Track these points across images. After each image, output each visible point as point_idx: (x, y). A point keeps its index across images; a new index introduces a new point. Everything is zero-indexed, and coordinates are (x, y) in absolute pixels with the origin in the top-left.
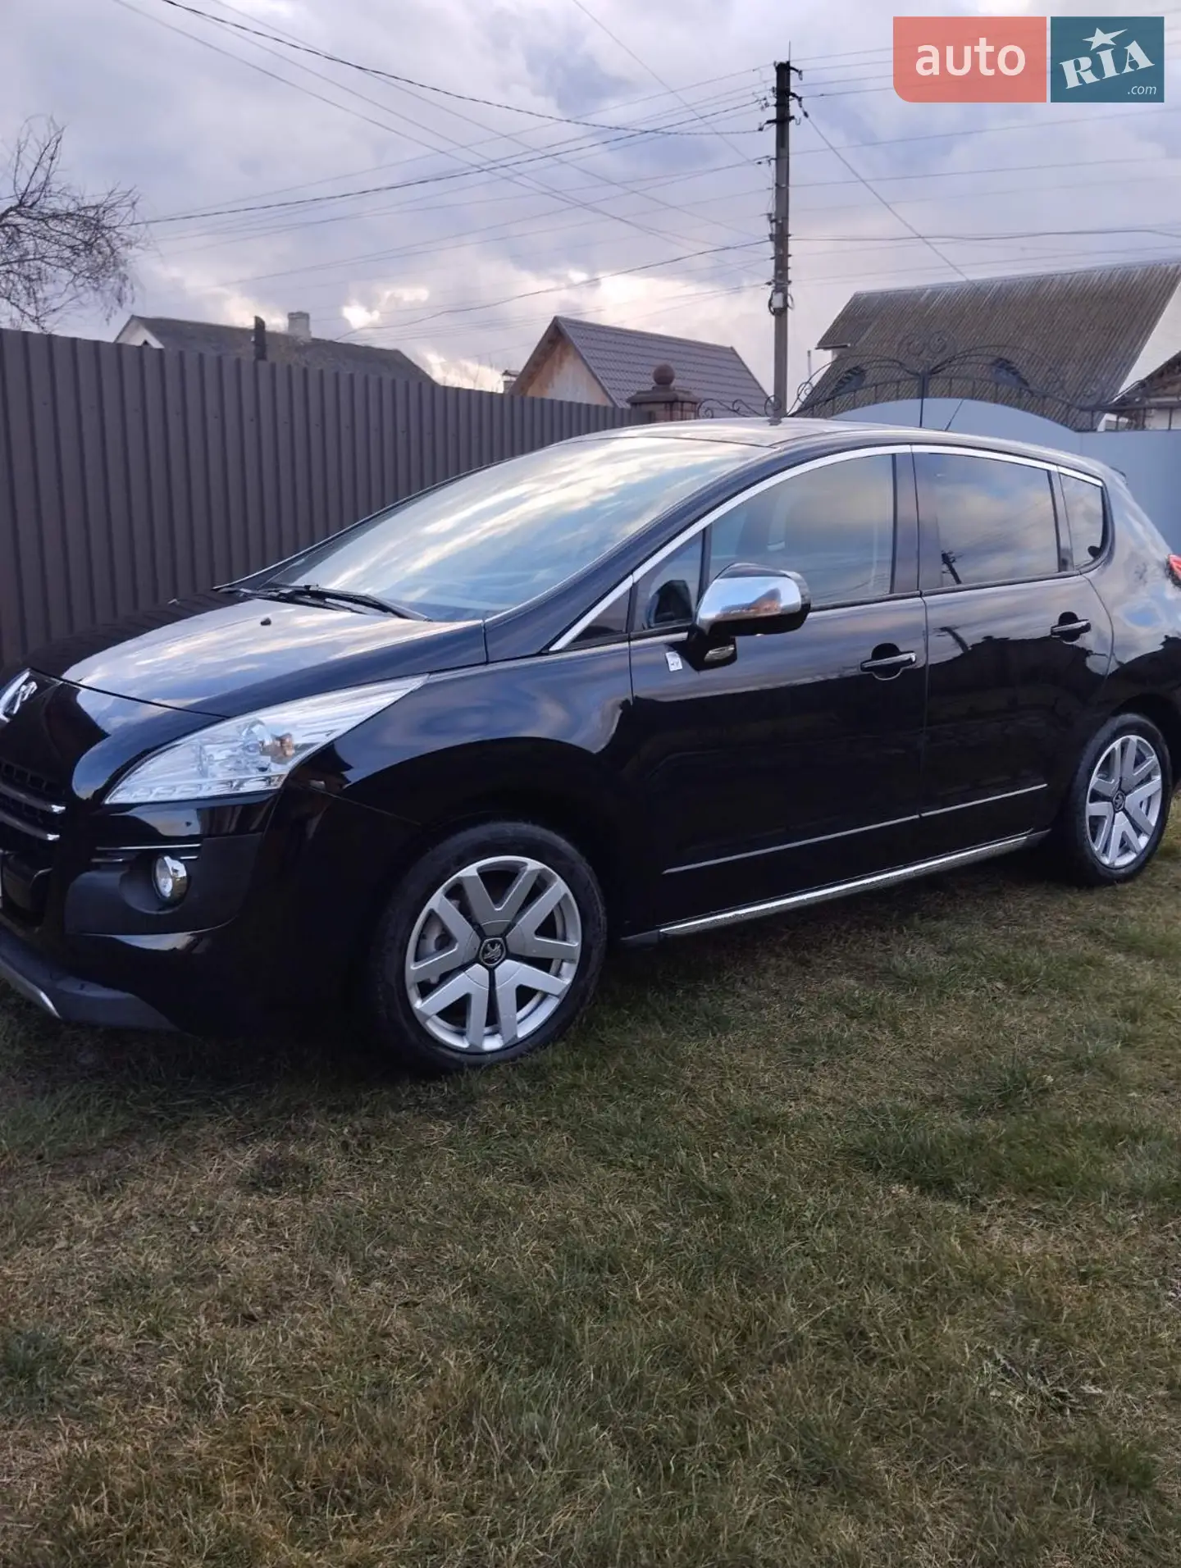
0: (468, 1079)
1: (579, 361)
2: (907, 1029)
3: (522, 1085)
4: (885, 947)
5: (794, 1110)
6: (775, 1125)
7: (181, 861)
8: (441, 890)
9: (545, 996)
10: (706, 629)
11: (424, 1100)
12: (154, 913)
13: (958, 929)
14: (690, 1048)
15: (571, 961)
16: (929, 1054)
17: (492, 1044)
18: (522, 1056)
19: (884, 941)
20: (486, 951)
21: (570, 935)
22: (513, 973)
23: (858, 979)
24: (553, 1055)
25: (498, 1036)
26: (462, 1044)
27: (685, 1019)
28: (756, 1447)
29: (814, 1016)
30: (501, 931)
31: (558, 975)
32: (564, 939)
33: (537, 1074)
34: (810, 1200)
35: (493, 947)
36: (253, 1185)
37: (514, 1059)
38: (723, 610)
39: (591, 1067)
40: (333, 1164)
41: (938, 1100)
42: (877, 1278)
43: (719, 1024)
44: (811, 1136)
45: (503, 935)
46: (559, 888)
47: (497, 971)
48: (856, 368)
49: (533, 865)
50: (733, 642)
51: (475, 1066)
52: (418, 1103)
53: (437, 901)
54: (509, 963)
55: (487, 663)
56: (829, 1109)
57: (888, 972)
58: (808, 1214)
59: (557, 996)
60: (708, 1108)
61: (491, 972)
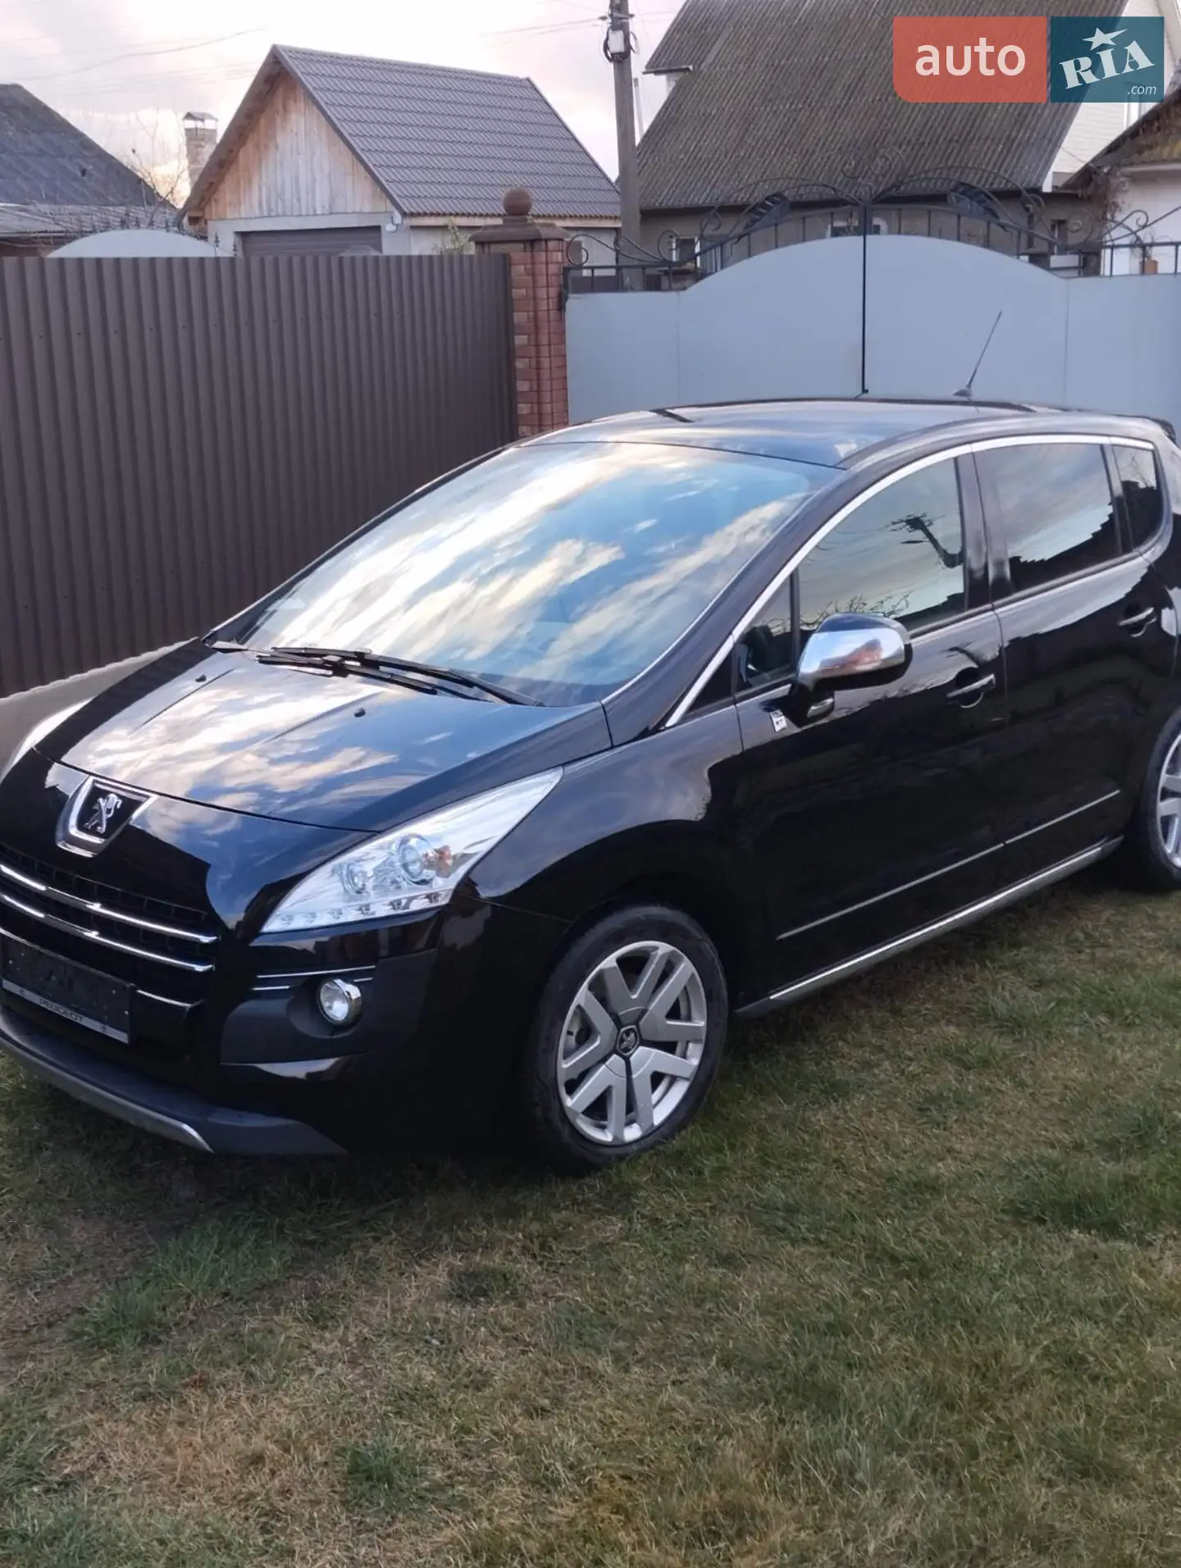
0: (619, 1172)
1: (315, 109)
2: (1024, 1075)
3: (672, 1174)
4: (972, 986)
5: (945, 1169)
6: (934, 1187)
7: (355, 984)
8: (586, 984)
9: (673, 1079)
10: (809, 684)
11: (580, 1198)
12: (328, 1037)
13: (1043, 957)
14: (821, 1118)
15: (697, 1041)
16: (1056, 1100)
17: (632, 1133)
18: (661, 1143)
19: (969, 978)
20: (622, 1041)
21: (694, 1014)
22: (646, 1059)
23: (958, 1025)
24: (692, 1137)
25: (635, 1126)
26: (607, 1137)
27: (800, 1088)
28: (1027, 1454)
29: (926, 1071)
30: (633, 1019)
31: (684, 1056)
32: (689, 1018)
33: (680, 1159)
34: (994, 1253)
35: (628, 1035)
36: (460, 1296)
37: (652, 1148)
38: (823, 663)
39: (732, 1147)
40: (527, 1269)
41: (1078, 1147)
42: (1080, 1313)
43: (837, 1090)
44: (973, 1193)
45: (637, 1023)
46: (685, 968)
47: (632, 1059)
48: (776, 195)
49: (663, 948)
50: (832, 696)
51: (621, 1158)
52: (575, 1202)
53: (583, 996)
54: (642, 1050)
55: (613, 747)
56: (979, 1166)
57: (987, 1014)
58: (995, 1266)
59: (687, 1079)
60: (862, 1177)
61: (627, 1060)
